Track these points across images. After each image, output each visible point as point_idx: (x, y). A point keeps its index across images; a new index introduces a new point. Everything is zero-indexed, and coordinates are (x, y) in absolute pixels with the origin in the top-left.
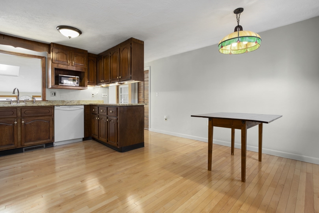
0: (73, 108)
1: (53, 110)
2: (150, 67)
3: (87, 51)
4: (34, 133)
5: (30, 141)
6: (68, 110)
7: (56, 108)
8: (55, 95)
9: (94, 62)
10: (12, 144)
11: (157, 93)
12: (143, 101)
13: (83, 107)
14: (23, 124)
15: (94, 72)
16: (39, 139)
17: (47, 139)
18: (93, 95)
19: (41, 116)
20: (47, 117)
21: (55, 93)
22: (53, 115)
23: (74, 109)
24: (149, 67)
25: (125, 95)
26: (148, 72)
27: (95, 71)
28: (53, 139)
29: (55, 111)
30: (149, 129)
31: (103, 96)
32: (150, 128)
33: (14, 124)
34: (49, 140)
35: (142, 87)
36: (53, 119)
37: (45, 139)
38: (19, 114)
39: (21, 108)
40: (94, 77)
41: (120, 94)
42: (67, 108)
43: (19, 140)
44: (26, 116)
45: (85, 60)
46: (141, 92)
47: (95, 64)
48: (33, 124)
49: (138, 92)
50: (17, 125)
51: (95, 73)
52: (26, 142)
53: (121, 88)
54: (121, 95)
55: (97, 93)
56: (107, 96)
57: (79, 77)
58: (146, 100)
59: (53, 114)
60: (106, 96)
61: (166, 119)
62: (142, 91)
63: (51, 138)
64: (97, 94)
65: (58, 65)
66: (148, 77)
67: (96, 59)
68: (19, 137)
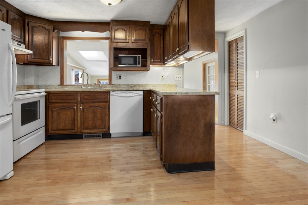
0: (130, 94)
1: (109, 96)
2: (246, 30)
3: (150, 22)
4: (91, 120)
5: (88, 129)
6: (124, 96)
7: (112, 93)
8: (120, 78)
9: (160, 35)
10: (73, 130)
11: (257, 72)
12: (236, 85)
13: (142, 93)
14: (81, 109)
15: (160, 47)
16: (95, 127)
17: (102, 128)
18: (163, 77)
19: (98, 102)
20: (103, 104)
21: (120, 76)
22: (109, 102)
23: (131, 96)
24: (244, 31)
25: (213, 76)
26: (243, 39)
27: (162, 46)
28: (108, 129)
29: (111, 96)
30: (244, 131)
31: (175, 79)
32: (246, 129)
33: (74, 109)
34: (104, 130)
35: (235, 64)
36: (108, 106)
37: (101, 128)
38: (79, 99)
39: (80, 93)
40: (160, 54)
41: (207, 75)
42: (123, 94)
43: (79, 126)
44: (84, 101)
45: (147, 33)
46: (233, 72)
47: (162, 37)
48: (90, 111)
49: (230, 72)
50: (77, 111)
51: (162, 49)
52: (84, 129)
53: (209, 67)
54: (209, 76)
55: (167, 74)
56: (181, 79)
57: (140, 56)
58: (240, 83)
59: (109, 100)
60: (179, 79)
61: (274, 120)
62: (235, 70)
63: (107, 128)
64: (167, 76)
65: (117, 44)
66: (243, 47)
67: (162, 31)
68: (79, 123)
